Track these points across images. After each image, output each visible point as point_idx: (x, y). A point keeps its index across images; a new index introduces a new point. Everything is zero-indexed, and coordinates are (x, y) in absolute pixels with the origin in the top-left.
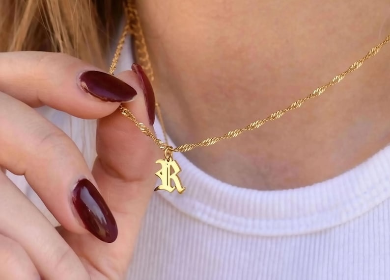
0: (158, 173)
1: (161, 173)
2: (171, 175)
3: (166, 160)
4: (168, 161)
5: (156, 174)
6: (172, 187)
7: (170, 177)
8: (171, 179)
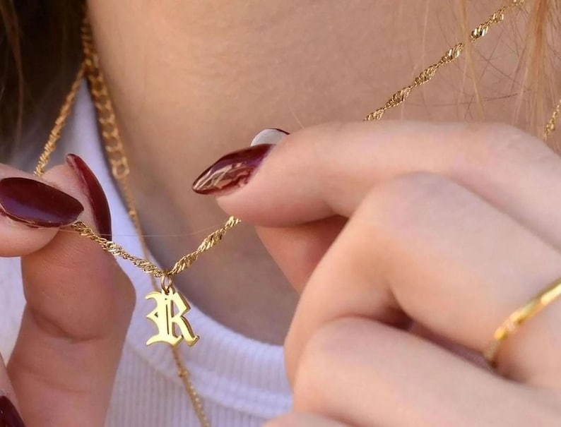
0: (151, 315)
1: (156, 315)
2: (172, 317)
3: (163, 292)
4: (167, 292)
5: (148, 316)
6: (177, 337)
7: (171, 320)
8: (174, 324)
